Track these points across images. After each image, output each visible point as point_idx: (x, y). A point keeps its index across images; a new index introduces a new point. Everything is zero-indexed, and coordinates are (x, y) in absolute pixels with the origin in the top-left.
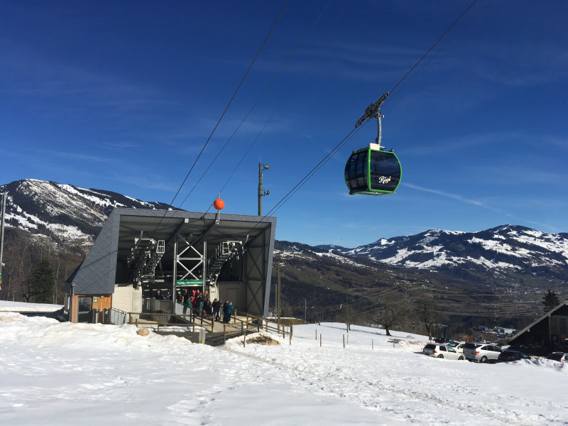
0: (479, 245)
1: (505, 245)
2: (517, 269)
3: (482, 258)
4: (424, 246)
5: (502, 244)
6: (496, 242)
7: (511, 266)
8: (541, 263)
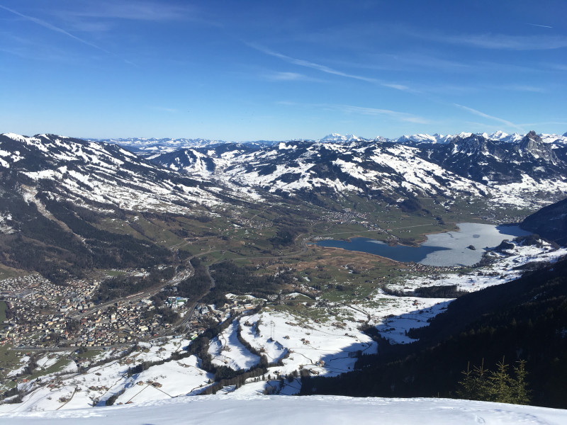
0: (338, 168)
1: (359, 167)
2: (359, 192)
3: (338, 180)
4: (300, 163)
5: (357, 166)
6: (354, 164)
7: (356, 189)
8: (380, 186)
